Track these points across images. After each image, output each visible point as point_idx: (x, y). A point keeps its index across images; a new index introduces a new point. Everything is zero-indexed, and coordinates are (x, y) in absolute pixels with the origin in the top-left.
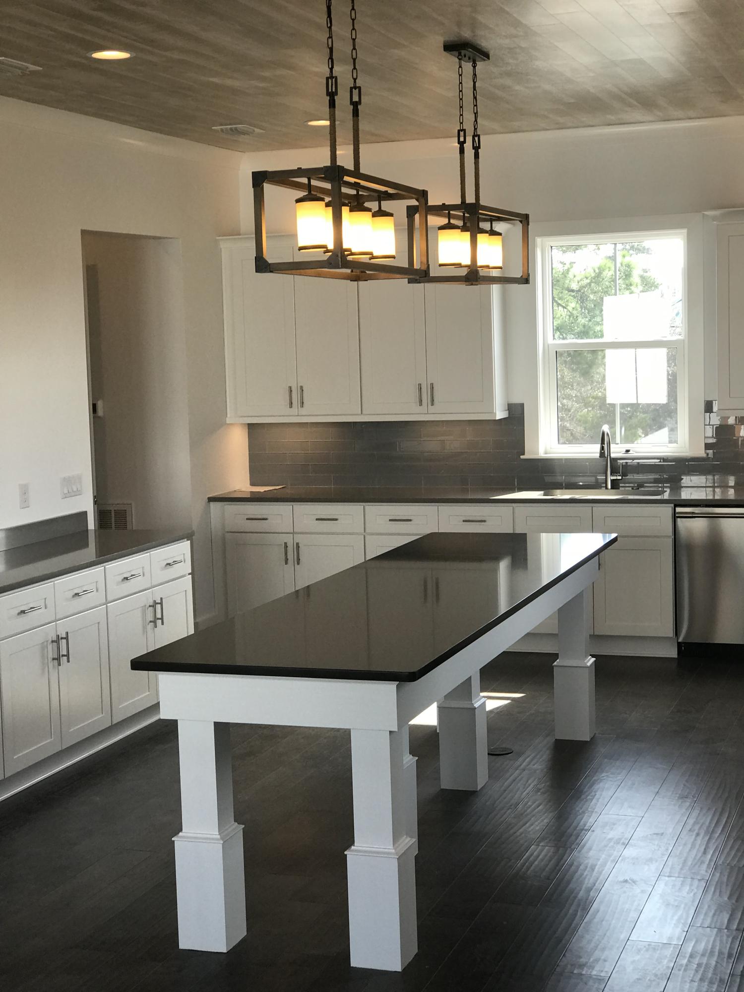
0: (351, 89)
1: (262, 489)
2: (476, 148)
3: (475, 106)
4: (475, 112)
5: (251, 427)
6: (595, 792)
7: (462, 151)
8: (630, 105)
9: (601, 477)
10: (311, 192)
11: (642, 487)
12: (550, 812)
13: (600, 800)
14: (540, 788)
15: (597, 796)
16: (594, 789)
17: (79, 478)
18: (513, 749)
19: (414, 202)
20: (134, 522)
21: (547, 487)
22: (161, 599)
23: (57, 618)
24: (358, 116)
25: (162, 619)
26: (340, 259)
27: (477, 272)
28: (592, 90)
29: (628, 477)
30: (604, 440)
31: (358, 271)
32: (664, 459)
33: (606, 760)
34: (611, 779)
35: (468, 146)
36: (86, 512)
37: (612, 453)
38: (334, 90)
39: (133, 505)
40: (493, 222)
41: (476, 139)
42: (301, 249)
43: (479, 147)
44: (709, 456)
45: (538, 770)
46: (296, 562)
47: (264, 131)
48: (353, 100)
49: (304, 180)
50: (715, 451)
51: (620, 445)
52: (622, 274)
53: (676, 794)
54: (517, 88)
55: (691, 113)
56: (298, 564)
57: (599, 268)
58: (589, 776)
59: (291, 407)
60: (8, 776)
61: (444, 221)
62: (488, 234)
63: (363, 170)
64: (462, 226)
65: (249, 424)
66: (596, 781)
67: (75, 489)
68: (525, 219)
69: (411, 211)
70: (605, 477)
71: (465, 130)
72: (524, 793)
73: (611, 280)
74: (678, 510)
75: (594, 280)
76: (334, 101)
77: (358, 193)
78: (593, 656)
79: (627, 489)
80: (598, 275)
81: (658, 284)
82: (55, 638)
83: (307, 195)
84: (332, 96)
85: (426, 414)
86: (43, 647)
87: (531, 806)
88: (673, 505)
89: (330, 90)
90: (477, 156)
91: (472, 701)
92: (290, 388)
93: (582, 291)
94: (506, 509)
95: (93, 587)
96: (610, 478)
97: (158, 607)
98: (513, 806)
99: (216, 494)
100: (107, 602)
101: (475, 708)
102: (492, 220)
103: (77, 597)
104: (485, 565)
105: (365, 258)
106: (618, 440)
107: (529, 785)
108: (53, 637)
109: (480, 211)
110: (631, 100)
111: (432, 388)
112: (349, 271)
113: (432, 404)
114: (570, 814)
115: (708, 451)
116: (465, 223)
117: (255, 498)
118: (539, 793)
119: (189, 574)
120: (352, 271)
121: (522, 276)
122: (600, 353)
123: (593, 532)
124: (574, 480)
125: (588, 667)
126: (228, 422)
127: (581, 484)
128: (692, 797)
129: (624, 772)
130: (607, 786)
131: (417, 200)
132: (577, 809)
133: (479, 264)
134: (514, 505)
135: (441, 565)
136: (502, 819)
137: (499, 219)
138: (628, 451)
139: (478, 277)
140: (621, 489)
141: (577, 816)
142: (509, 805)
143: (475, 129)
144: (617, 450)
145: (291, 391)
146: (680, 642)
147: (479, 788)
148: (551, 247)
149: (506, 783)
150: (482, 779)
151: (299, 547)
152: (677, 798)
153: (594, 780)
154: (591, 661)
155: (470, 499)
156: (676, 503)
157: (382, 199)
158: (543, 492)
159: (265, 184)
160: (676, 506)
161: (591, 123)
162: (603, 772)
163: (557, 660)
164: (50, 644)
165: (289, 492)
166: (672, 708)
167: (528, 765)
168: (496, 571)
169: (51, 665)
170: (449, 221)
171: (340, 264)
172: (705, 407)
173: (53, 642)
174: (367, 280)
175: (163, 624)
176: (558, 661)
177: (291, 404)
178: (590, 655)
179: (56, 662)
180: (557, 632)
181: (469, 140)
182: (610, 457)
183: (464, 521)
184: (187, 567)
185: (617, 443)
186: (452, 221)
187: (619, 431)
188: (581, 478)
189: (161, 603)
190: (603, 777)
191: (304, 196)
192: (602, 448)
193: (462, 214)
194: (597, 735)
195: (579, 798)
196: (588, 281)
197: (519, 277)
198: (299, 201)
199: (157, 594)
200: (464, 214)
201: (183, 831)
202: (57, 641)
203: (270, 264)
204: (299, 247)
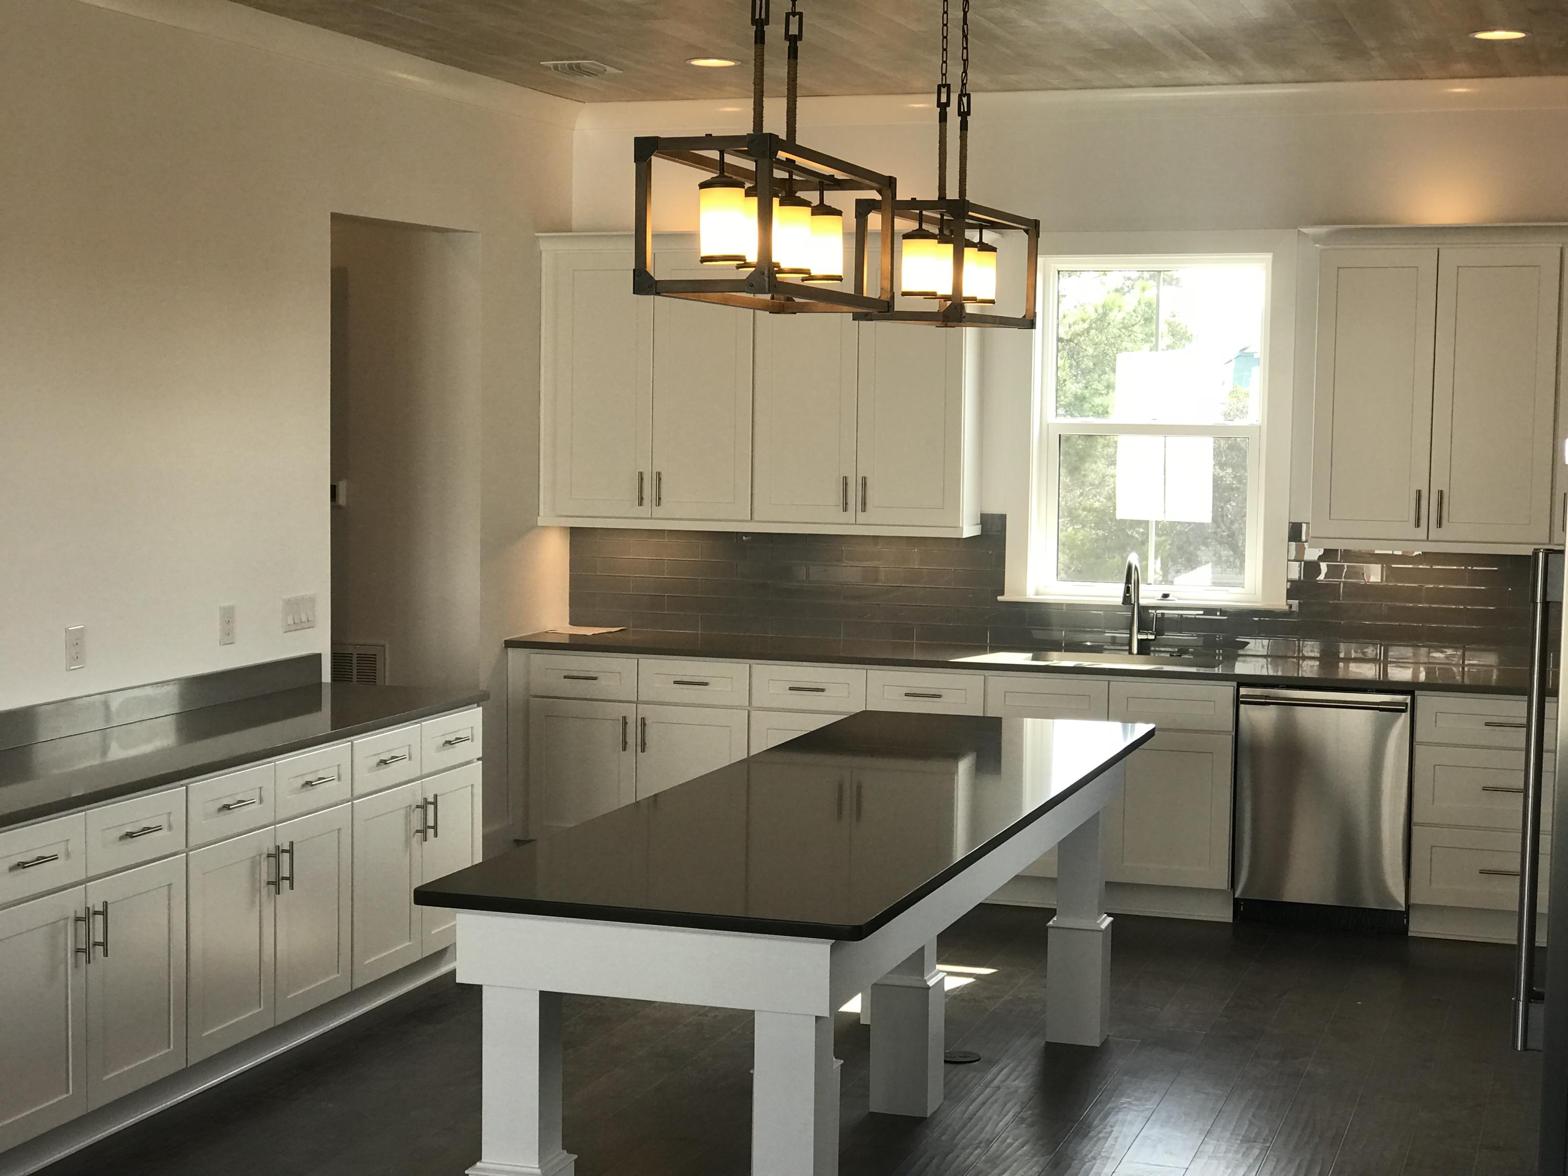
0: (788, 15)
1: (589, 631)
2: (964, 115)
3: (964, 48)
4: (965, 57)
5: (576, 534)
6: (1112, 1126)
7: (943, 118)
8: (1195, 57)
9: (1123, 635)
10: (723, 173)
11: (1186, 654)
12: (1043, 1156)
13: (1119, 1140)
14: (1025, 1117)
15: (1114, 1134)
16: (1109, 1122)
17: (312, 600)
18: (981, 1055)
19: (874, 195)
20: (388, 674)
21: (1039, 647)
22: (436, 796)
23: (277, 819)
24: (797, 58)
25: (435, 827)
26: (766, 279)
27: (962, 307)
28: (1141, 33)
29: (1164, 637)
30: (1130, 578)
31: (782, 297)
32: (1209, 611)
33: (1126, 1078)
34: (1135, 1108)
35: (952, 111)
36: (320, 655)
37: (1141, 598)
38: (763, 16)
39: (387, 646)
40: (983, 230)
41: (965, 99)
42: (705, 259)
43: (968, 113)
44: (1293, 609)
45: (1020, 1088)
46: (639, 749)
47: (621, 72)
48: (790, 33)
49: (714, 155)
50: (1302, 602)
51: (1153, 587)
52: (1140, 317)
53: (1239, 1135)
54: (1026, 22)
55: (1288, 74)
56: (643, 750)
57: (1104, 306)
58: (1100, 1102)
59: (641, 504)
60: (194, 1062)
61: (913, 225)
62: (977, 249)
63: (801, 140)
64: (939, 235)
65: (573, 530)
66: (1113, 1109)
67: (304, 619)
68: (1033, 228)
69: (863, 208)
70: (1128, 635)
71: (949, 85)
72: (1001, 1124)
73: (1121, 325)
74: (1243, 691)
75: (1094, 325)
76: (763, 32)
77: (791, 176)
78: (1109, 915)
79: (1163, 655)
80: (1102, 317)
81: (1192, 335)
82: (272, 851)
83: (717, 177)
84: (760, 24)
85: (853, 524)
86: (254, 864)
87: (1011, 1145)
88: (1235, 684)
89: (757, 17)
90: (964, 126)
91: (923, 977)
92: (641, 474)
93: (1076, 341)
94: (975, 680)
95: (333, 772)
96: (1136, 637)
97: (431, 808)
98: (982, 1145)
99: (515, 637)
100: (353, 798)
101: (929, 988)
102: (981, 226)
103: (309, 788)
104: (935, 765)
105: (795, 278)
106: (1151, 577)
107: (1008, 1112)
108: (270, 850)
109: (970, 213)
110: (1199, 51)
111: (864, 484)
112: (768, 297)
113: (864, 510)
114: (1073, 1160)
115: (1290, 601)
116: (941, 230)
117: (577, 645)
118: (1024, 1125)
119: (478, 759)
120: (773, 298)
121: (1024, 317)
122: (1100, 440)
123: (1108, 719)
124: (1079, 637)
125: (1101, 931)
126: (539, 524)
127: (1089, 644)
128: (1262, 1141)
129: (1156, 1097)
130: (1129, 1118)
131: (880, 192)
132: (1084, 1153)
133: (965, 294)
134: (985, 672)
135: (867, 761)
136: (968, 1162)
137: (993, 226)
138: (1165, 596)
139: (964, 315)
140: (1152, 654)
141: (1084, 1164)
142: (977, 1141)
143: (964, 85)
144: (1148, 595)
145: (642, 479)
146: (1237, 899)
147: (928, 1116)
148: (1059, 272)
149: (971, 1108)
150: (934, 1099)
151: (645, 724)
152: (1239, 1142)
153: (1110, 1108)
154: (1106, 922)
155: (917, 661)
156: (1240, 681)
157: (825, 187)
158: (1030, 655)
159: (653, 158)
160: (1239, 685)
161: (1130, 82)
162: (1122, 1095)
163: (1054, 917)
164: (264, 860)
165: (631, 638)
166: (1227, 1002)
167: (1004, 1081)
168: (952, 775)
169: (264, 892)
170: (920, 225)
171: (767, 287)
172: (1290, 533)
173: (269, 856)
174: (795, 313)
175: (436, 835)
176: (1055, 919)
177: (641, 499)
178: (1105, 913)
179: (272, 887)
180: (1055, 875)
181: (954, 98)
182: (1138, 604)
183: (907, 695)
184: (475, 749)
185: (1149, 582)
186: (925, 226)
187: (1154, 566)
188: (1088, 636)
189: (435, 803)
190: (1124, 1103)
191: (712, 178)
192: (1127, 590)
193: (939, 216)
194: (1110, 1038)
195: (1085, 1135)
196: (1086, 325)
197: (1021, 317)
198: (703, 185)
199: (430, 788)
200: (942, 215)
201: (482, 1160)
202: (276, 854)
203: (657, 281)
204: (702, 258)
